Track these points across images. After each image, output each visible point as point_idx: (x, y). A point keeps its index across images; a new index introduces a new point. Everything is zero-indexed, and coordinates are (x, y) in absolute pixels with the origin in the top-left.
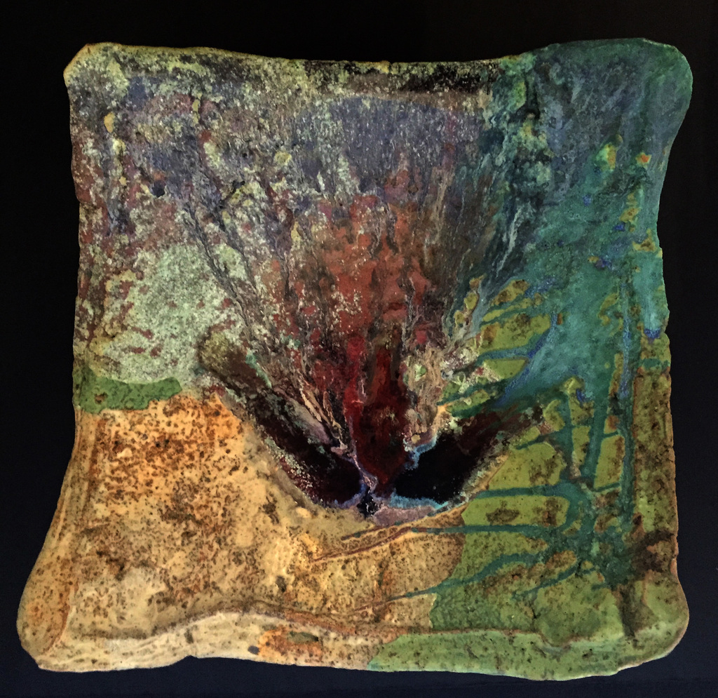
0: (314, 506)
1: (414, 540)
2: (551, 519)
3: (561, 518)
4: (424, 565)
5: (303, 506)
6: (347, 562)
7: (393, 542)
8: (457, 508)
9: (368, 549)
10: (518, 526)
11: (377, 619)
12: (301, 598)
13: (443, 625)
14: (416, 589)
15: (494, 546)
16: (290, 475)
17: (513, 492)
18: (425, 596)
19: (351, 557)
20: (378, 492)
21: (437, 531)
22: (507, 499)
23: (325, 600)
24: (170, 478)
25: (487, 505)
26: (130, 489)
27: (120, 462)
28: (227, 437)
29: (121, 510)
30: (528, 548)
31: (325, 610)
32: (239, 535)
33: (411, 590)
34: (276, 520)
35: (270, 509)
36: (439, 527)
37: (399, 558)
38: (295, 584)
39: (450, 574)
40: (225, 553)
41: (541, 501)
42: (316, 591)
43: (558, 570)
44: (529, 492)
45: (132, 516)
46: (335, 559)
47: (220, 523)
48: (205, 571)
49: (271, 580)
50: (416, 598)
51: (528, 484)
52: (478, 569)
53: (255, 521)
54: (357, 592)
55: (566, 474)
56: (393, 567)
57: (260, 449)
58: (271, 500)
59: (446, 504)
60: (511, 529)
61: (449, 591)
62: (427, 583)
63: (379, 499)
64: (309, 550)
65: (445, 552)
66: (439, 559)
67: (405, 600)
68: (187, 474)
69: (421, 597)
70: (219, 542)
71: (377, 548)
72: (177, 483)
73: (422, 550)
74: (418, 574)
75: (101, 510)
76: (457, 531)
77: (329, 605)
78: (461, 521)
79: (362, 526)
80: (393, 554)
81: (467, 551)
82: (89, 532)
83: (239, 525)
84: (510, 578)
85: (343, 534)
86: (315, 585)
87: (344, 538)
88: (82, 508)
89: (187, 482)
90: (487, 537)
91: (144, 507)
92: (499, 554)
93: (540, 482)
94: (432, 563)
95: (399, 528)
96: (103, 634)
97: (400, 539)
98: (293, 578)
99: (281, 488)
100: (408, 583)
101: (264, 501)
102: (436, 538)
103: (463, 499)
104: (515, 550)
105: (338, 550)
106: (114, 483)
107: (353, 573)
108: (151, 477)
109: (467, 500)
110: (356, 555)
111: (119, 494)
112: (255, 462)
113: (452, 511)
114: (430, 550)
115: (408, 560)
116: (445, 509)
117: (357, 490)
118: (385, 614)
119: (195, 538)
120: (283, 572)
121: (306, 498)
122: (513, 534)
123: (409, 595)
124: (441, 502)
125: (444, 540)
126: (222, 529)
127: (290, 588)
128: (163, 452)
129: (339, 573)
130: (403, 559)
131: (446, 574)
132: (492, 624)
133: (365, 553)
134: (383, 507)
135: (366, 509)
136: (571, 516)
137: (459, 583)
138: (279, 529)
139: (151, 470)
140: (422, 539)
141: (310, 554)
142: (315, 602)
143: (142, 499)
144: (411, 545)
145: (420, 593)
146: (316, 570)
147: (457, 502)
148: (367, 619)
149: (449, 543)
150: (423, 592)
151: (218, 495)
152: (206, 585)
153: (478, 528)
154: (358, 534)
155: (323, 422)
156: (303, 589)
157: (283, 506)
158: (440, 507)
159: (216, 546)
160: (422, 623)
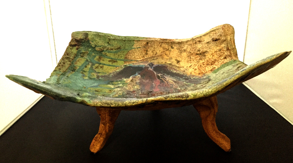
0: (166, 64)
1: (138, 59)
2: (100, 58)
3: (97, 57)
4: (135, 54)
5: (169, 64)
6: (156, 54)
7: (144, 58)
8: (125, 64)
9: (150, 57)
10: (109, 58)
11: (147, 43)
12: (167, 46)
13: (131, 41)
14: (138, 49)
15: (116, 56)
16: (174, 69)
17: (109, 65)
18: (135, 47)
19: (155, 55)
20: (148, 67)
21: (132, 60)
22: (111, 64)
23: (161, 46)
24: (208, 59)
25: (117, 64)
26: (218, 53)
27: (223, 56)
28: (195, 71)
29: (218, 48)
30: (108, 54)
31: (161, 44)
32: (185, 55)
33: (139, 49)
34: (176, 60)
35: (178, 62)
36: (131, 61)
37: (142, 55)
38: (169, 48)
39: (129, 51)
40: (188, 51)
41: (101, 62)
42: (163, 47)
43: (101, 48)
44: (105, 64)
45: (215, 48)
46: (159, 54)
47: (191, 56)
48: (192, 47)
49: (175, 48)
50: (138, 47)
51: (105, 66)
52: (121, 52)
53: (182, 58)
54: (152, 48)
55: (93, 65)
56: (144, 54)
57: (184, 71)
58: (178, 64)
59: (129, 66)
60: (111, 58)
61: (129, 48)
62: (135, 50)
63: (148, 66)
64: (166, 56)
65: (129, 56)
66: (132, 55)
67: (141, 46)
68: (204, 61)
69: (137, 47)
70: (190, 52)
71: (148, 57)
72: (205, 58)
73: (136, 57)
74: (137, 52)
75: (223, 45)
76: (126, 60)
77: (160, 45)
78: (124, 62)
79: (152, 61)
80: (144, 56)
81: (124, 56)
82: (224, 41)
83: (186, 56)
84: (113, 49)
85: (158, 59)
86: (164, 48)
87: (157, 59)
88: (228, 44)
89: (203, 60)
90: (118, 58)
91: (212, 51)
92: (115, 54)
93: (101, 65)
94: (133, 54)
95: (142, 61)
96: (213, 31)
97: (142, 59)
98: (169, 49)
99: (176, 66)
100: (140, 50)
101: (180, 63)
102: (132, 59)
103: (123, 66)
104: (111, 54)
105: (158, 56)
106: (222, 52)
107: (154, 52)
108: (213, 57)
109: (122, 66)
110: (153, 56)
111: (220, 50)
112: (185, 69)
113: (127, 64)
114: (134, 57)
115: (140, 55)
116: (129, 64)
117: (154, 68)
118: (146, 44)
119: (197, 50)
120: (172, 50)
121: (168, 65)
122: (111, 57)
123: (140, 47)
124: (130, 66)
125: (130, 58)
126: (190, 55)
127: (170, 47)
128: (212, 62)
129: (158, 52)
130: (141, 55)
131: (130, 52)
132: (119, 41)
133: (151, 56)
134: (146, 65)
135: (151, 65)
136: (95, 56)
137: (126, 49)
138: (175, 58)
139: (214, 58)
140: (136, 59)
141: (166, 55)
142: (163, 45)
143: (213, 52)
144: (139, 58)
145: (137, 48)
146: (164, 52)
147: (125, 66)
148: (150, 43)
149: (128, 58)
150: (136, 48)
151: (193, 60)
152: (191, 45)
153: (121, 60)
154: (153, 60)
155: (166, 79)
156: (167, 47)
157: (175, 63)
158: (130, 65)
159: (191, 51)
160: (136, 42)
